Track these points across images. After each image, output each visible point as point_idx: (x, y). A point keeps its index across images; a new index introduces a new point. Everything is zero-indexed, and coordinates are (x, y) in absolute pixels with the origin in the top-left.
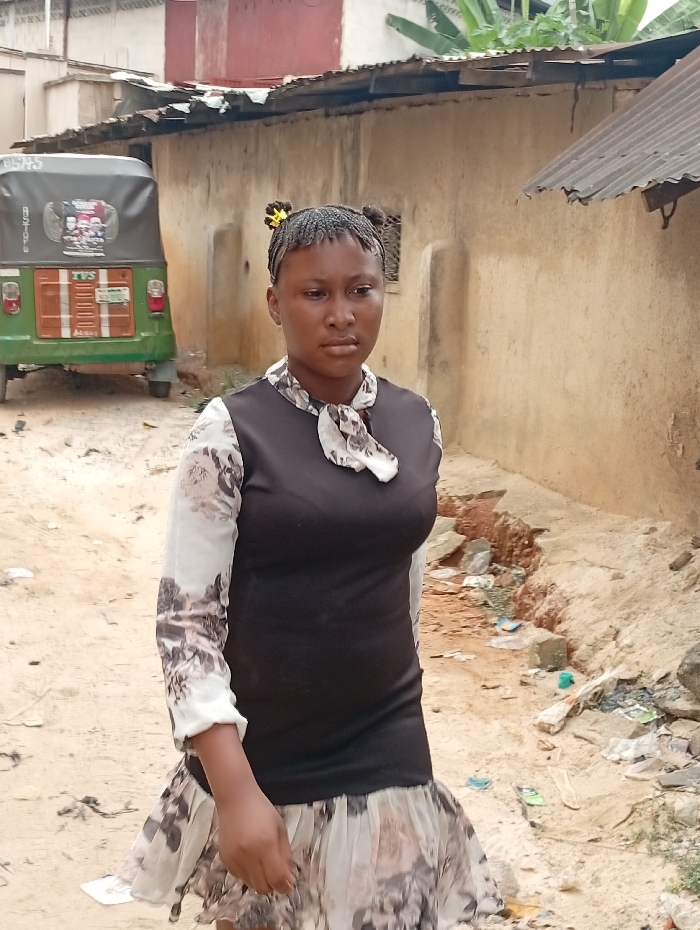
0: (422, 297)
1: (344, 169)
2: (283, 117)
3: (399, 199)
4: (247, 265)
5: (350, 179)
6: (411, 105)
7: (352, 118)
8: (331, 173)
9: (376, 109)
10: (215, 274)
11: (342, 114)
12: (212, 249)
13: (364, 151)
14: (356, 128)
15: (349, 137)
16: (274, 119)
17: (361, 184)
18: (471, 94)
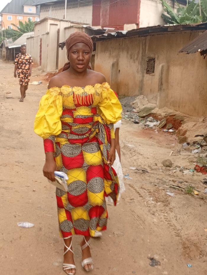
0: (159, 75)
1: (143, 48)
2: (129, 37)
3: (155, 55)
4: (119, 71)
5: (144, 51)
6: (158, 35)
7: (145, 37)
8: (140, 49)
9: (150, 35)
10: (112, 73)
11: (142, 36)
12: (111, 67)
13: (147, 45)
14: (146, 39)
15: (144, 41)
16: (127, 37)
17: (147, 52)
18: (170, 32)
